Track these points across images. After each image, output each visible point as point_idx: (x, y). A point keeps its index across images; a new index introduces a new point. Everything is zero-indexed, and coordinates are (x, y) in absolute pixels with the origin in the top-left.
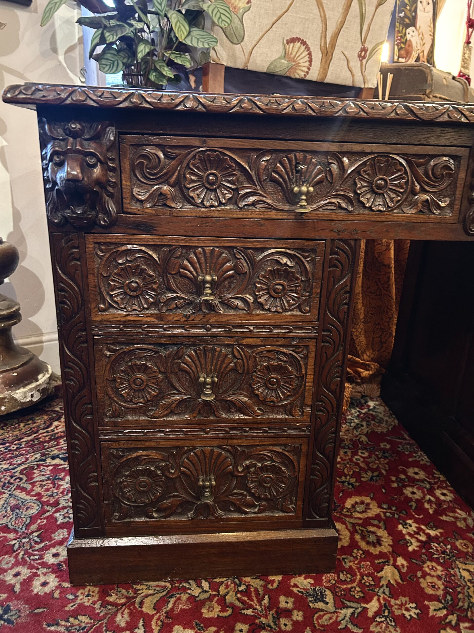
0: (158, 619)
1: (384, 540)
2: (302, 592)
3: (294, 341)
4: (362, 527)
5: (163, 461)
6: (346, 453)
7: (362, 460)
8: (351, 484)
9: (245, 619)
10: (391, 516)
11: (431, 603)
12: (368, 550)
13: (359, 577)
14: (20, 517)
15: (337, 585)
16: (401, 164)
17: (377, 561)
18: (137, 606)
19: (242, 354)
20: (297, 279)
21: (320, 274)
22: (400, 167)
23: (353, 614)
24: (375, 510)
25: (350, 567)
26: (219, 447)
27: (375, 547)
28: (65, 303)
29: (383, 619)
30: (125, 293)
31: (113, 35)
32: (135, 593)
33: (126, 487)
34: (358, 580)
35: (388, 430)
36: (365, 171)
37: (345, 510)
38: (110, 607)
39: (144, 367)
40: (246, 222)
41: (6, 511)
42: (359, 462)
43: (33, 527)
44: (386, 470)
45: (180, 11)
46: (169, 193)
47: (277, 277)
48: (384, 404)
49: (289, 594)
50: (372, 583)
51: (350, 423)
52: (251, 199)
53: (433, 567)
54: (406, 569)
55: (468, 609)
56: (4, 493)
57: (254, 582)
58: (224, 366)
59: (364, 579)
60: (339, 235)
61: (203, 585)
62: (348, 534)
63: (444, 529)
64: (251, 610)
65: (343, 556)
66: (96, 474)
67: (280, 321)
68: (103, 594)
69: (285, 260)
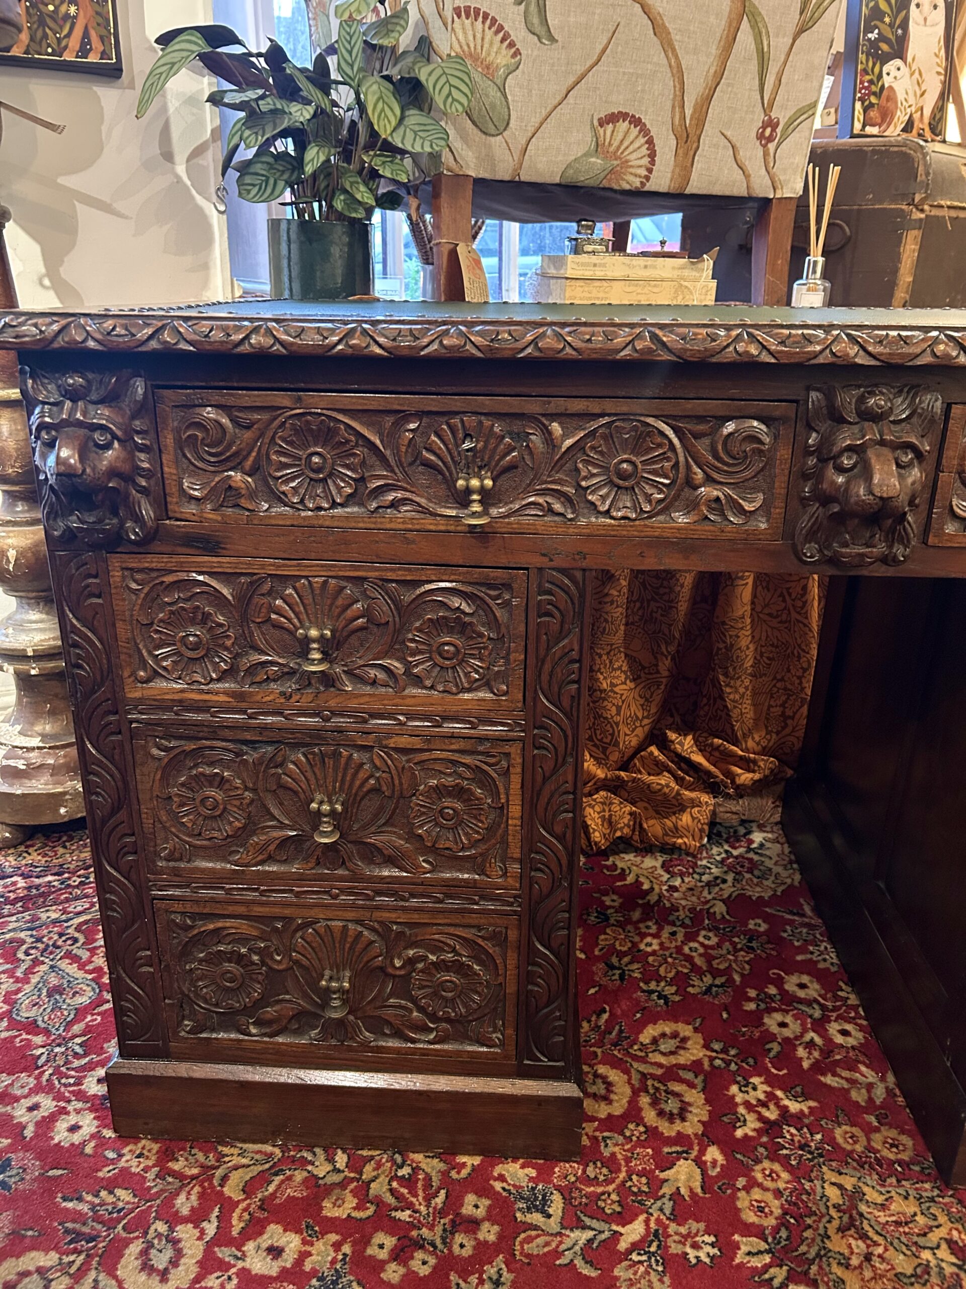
0: (245, 1210)
1: (695, 1111)
2: (509, 1191)
3: (481, 744)
4: (660, 1082)
5: (263, 940)
6: (673, 934)
7: (701, 950)
8: (665, 998)
9: (394, 1227)
10: (723, 1065)
11: (744, 1239)
12: (657, 1127)
13: (623, 1175)
14: (60, 1008)
15: (578, 1185)
16: (662, 434)
17: (666, 1150)
18: (216, 1182)
19: (389, 762)
20: (481, 635)
21: (522, 628)
22: (659, 440)
23: (590, 1241)
24: (695, 1051)
25: (613, 1154)
26: (359, 922)
27: (672, 1123)
28: (80, 667)
29: (644, 1258)
30: (178, 653)
31: (256, 133)
32: (218, 1161)
33: (200, 979)
34: (618, 1181)
35: (774, 895)
36: (593, 448)
37: (636, 1047)
38: (170, 1179)
39: (218, 779)
40: (381, 536)
41: (39, 996)
42: (694, 954)
43: (77, 1028)
44: (742, 976)
45: (388, 78)
46: (243, 486)
47: (445, 631)
48: (783, 840)
49: (484, 1191)
50: (645, 1189)
51: (701, 874)
52: (390, 497)
53: (772, 1171)
54: (718, 1169)
55: (814, 1259)
56: (43, 963)
57: (427, 1164)
58: (358, 783)
59: (631, 1180)
60: (551, 560)
61: (337, 1158)
62: (628, 1091)
63: (819, 1102)
64: (408, 1212)
65: (606, 1134)
66: (149, 953)
67: (455, 708)
68: (166, 1155)
69: (456, 602)
